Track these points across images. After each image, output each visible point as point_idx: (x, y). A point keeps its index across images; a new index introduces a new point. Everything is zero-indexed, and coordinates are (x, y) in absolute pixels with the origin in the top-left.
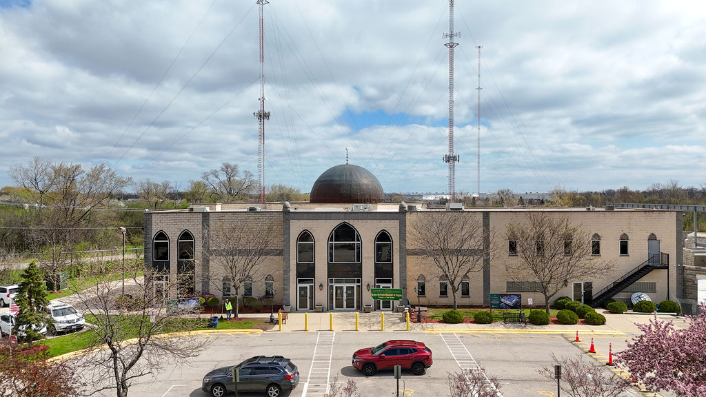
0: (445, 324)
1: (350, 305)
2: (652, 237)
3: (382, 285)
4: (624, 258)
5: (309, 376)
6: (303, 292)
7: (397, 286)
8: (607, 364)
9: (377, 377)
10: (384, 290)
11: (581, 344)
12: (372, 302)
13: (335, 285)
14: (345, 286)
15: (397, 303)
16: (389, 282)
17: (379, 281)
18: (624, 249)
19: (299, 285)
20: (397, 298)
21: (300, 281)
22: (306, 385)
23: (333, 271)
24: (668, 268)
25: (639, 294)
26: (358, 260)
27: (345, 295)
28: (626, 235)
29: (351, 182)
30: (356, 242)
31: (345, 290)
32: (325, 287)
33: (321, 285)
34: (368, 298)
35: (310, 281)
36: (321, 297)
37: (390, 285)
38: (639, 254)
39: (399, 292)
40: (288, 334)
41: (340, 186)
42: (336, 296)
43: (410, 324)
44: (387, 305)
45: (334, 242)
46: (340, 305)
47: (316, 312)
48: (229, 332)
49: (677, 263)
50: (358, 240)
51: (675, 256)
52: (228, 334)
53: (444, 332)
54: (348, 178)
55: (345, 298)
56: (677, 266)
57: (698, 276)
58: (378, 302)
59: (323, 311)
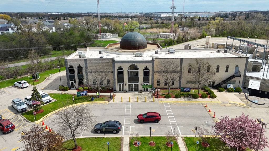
0: (165, 99)
1: (135, 90)
2: (237, 66)
3: (145, 84)
4: (227, 73)
5: (124, 124)
6: (120, 86)
7: (150, 84)
8: (213, 117)
9: (144, 124)
10: (146, 85)
11: (207, 108)
12: (142, 89)
13: (130, 84)
14: (133, 84)
15: (150, 89)
16: (148, 83)
17: (145, 83)
18: (227, 70)
19: (119, 84)
20: (150, 88)
21: (119, 83)
22: (124, 127)
23: (129, 79)
24: (240, 76)
25: (230, 84)
26: (138, 76)
27: (133, 87)
28: (228, 66)
29: (135, 40)
30: (137, 71)
31: (133, 85)
32: (127, 85)
33: (126, 84)
34: (141, 88)
35: (122, 83)
36: (126, 88)
37: (148, 84)
38: (232, 72)
39: (151, 86)
40: (116, 103)
41: (131, 42)
42: (131, 87)
43: (155, 98)
44: (147, 90)
45: (130, 71)
46: (132, 90)
47: (125, 92)
48: (98, 102)
49: (244, 74)
50: (138, 70)
51: (244, 72)
52: (97, 103)
53: (165, 102)
54: (134, 39)
55: (133, 88)
56: (244, 75)
57: (250, 79)
58: (144, 89)
59: (126, 92)
